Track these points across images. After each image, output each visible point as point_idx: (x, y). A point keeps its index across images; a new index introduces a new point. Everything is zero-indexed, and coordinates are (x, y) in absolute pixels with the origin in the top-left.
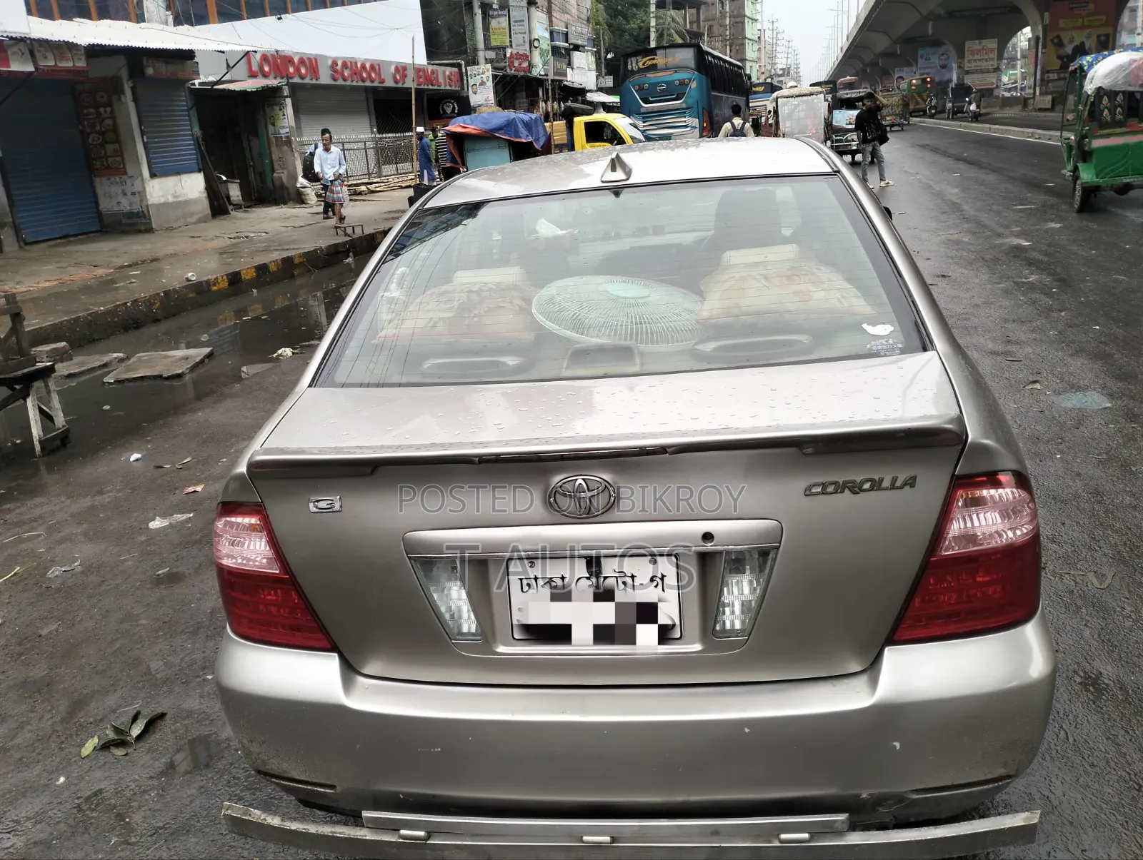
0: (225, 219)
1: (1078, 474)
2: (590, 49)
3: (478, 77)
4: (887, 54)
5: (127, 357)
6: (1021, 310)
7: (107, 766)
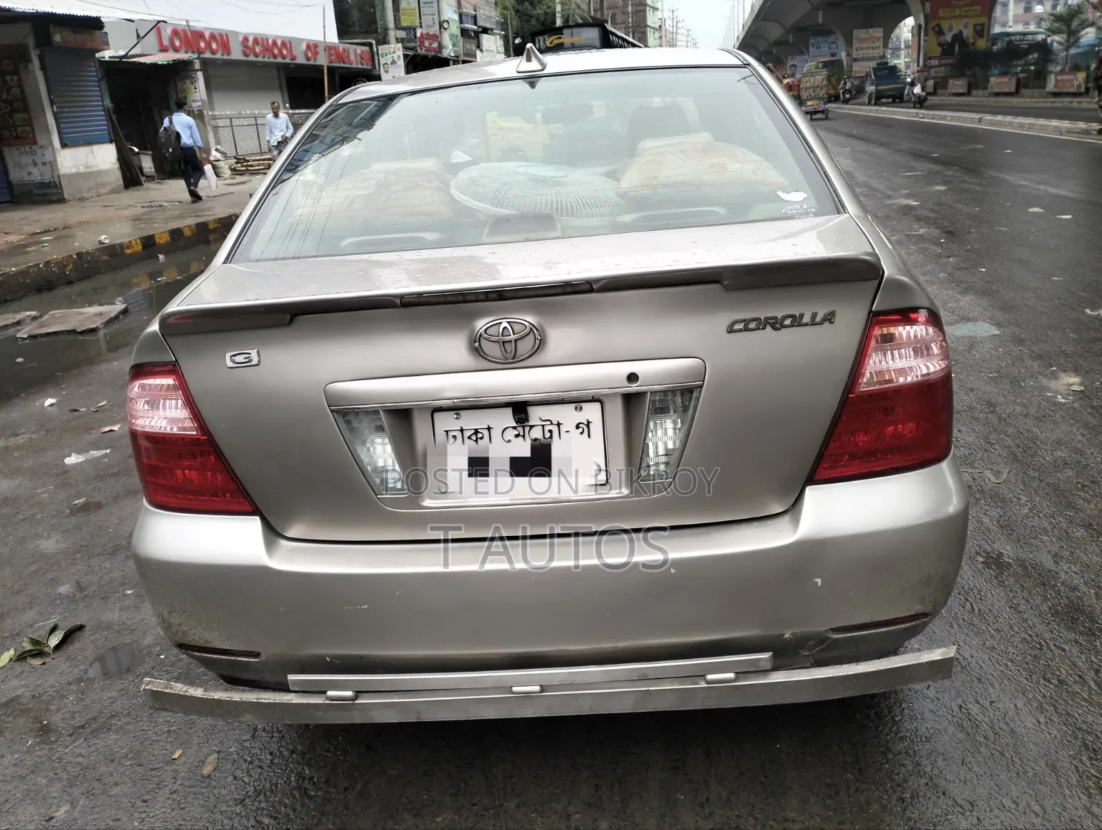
0: (138, 190)
1: (972, 390)
2: (498, 32)
3: (389, 56)
4: (780, 43)
5: (40, 315)
6: (912, 257)
7: (24, 675)
